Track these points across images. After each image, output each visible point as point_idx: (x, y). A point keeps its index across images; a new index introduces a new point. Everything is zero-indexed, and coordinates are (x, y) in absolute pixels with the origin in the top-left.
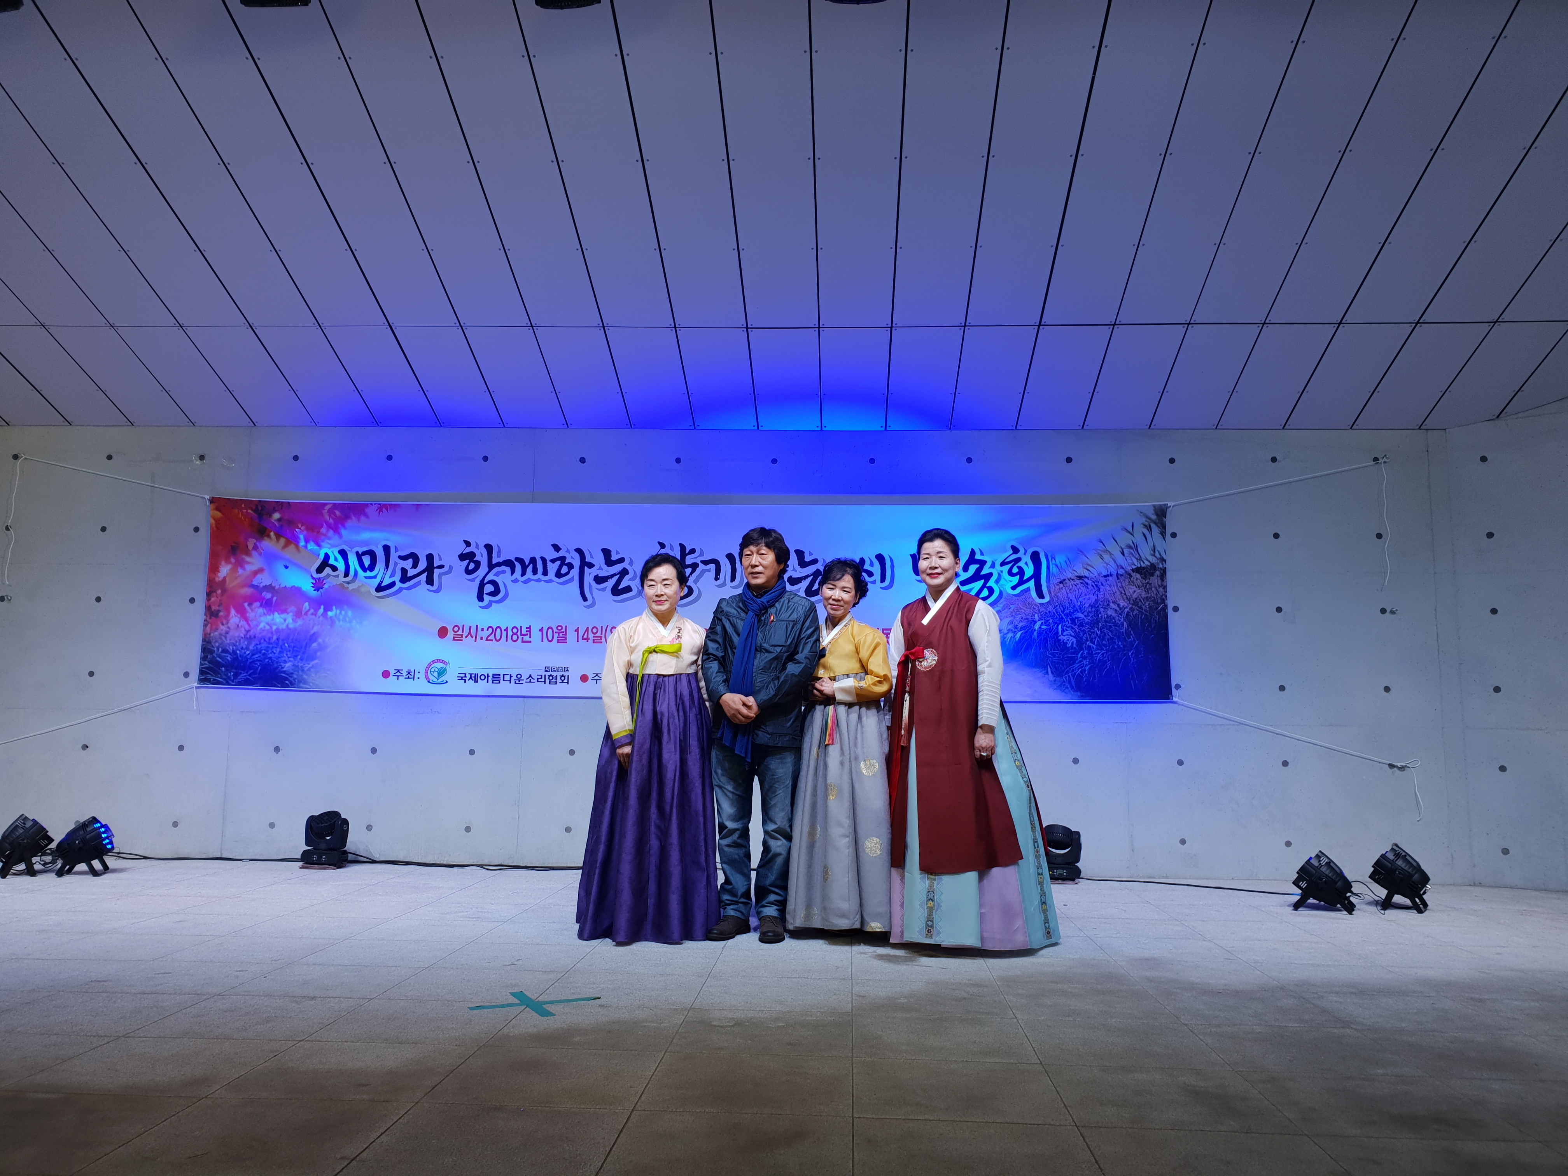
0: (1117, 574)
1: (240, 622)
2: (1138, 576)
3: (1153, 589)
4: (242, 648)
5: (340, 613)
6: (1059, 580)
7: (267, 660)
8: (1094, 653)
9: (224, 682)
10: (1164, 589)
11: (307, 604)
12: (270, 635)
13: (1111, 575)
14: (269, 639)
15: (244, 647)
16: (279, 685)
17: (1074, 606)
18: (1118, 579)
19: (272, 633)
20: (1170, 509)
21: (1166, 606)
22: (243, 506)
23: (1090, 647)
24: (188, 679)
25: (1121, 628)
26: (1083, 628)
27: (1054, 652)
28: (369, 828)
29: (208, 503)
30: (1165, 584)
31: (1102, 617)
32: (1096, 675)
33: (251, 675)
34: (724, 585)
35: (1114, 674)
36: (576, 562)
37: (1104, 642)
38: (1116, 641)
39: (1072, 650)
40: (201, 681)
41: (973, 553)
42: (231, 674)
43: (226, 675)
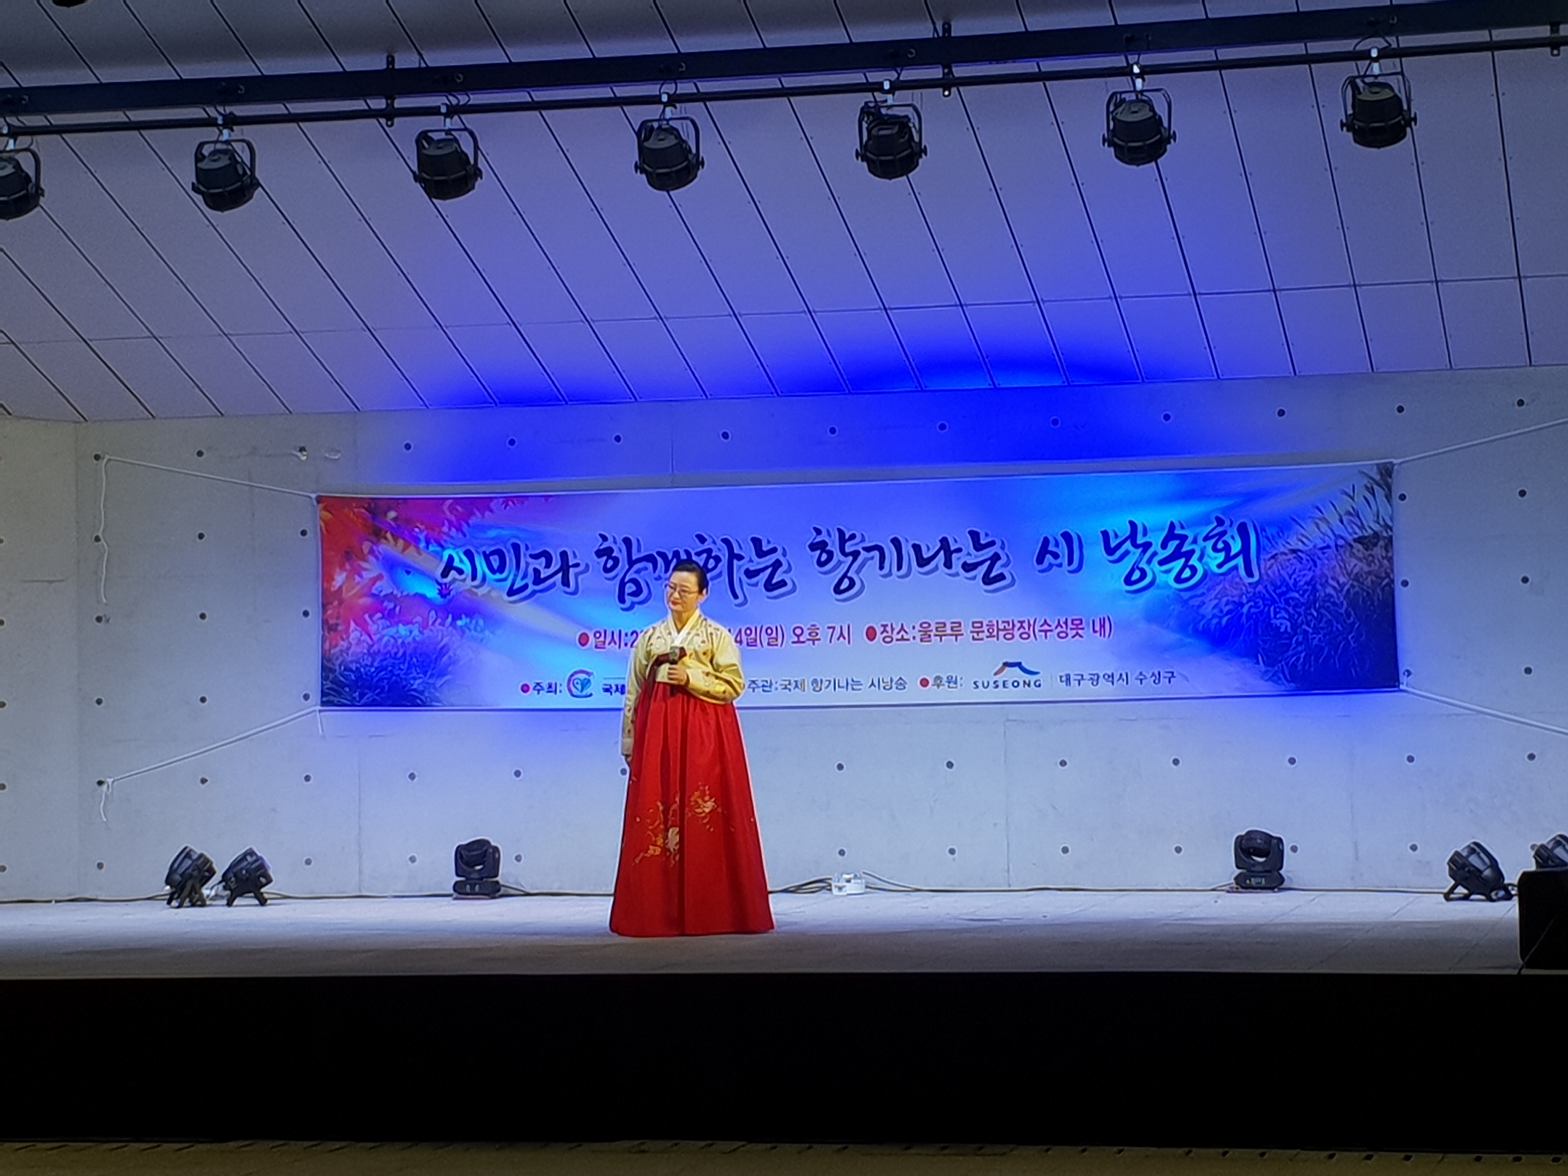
0: (1336, 546)
1: (361, 635)
2: (1360, 547)
3: (1376, 561)
4: (366, 665)
5: (471, 622)
6: (1270, 556)
7: (394, 678)
8: (1310, 637)
9: (349, 703)
10: (1388, 561)
11: (433, 613)
12: (395, 650)
13: (1328, 547)
14: (396, 654)
15: (369, 663)
16: (409, 704)
17: (1288, 584)
18: (1337, 550)
19: (397, 647)
20: (1396, 467)
21: (1392, 581)
22: (354, 505)
23: (1305, 632)
24: (309, 701)
25: (1341, 608)
26: (1298, 610)
27: (1265, 638)
28: (518, 858)
29: (315, 502)
30: (1390, 554)
31: (1319, 596)
32: (1312, 663)
33: (377, 695)
34: (890, 574)
35: (1332, 661)
36: (724, 555)
37: (1321, 625)
38: (1335, 623)
39: (1286, 636)
40: (323, 704)
41: (1172, 526)
42: (356, 695)
43: (351, 696)
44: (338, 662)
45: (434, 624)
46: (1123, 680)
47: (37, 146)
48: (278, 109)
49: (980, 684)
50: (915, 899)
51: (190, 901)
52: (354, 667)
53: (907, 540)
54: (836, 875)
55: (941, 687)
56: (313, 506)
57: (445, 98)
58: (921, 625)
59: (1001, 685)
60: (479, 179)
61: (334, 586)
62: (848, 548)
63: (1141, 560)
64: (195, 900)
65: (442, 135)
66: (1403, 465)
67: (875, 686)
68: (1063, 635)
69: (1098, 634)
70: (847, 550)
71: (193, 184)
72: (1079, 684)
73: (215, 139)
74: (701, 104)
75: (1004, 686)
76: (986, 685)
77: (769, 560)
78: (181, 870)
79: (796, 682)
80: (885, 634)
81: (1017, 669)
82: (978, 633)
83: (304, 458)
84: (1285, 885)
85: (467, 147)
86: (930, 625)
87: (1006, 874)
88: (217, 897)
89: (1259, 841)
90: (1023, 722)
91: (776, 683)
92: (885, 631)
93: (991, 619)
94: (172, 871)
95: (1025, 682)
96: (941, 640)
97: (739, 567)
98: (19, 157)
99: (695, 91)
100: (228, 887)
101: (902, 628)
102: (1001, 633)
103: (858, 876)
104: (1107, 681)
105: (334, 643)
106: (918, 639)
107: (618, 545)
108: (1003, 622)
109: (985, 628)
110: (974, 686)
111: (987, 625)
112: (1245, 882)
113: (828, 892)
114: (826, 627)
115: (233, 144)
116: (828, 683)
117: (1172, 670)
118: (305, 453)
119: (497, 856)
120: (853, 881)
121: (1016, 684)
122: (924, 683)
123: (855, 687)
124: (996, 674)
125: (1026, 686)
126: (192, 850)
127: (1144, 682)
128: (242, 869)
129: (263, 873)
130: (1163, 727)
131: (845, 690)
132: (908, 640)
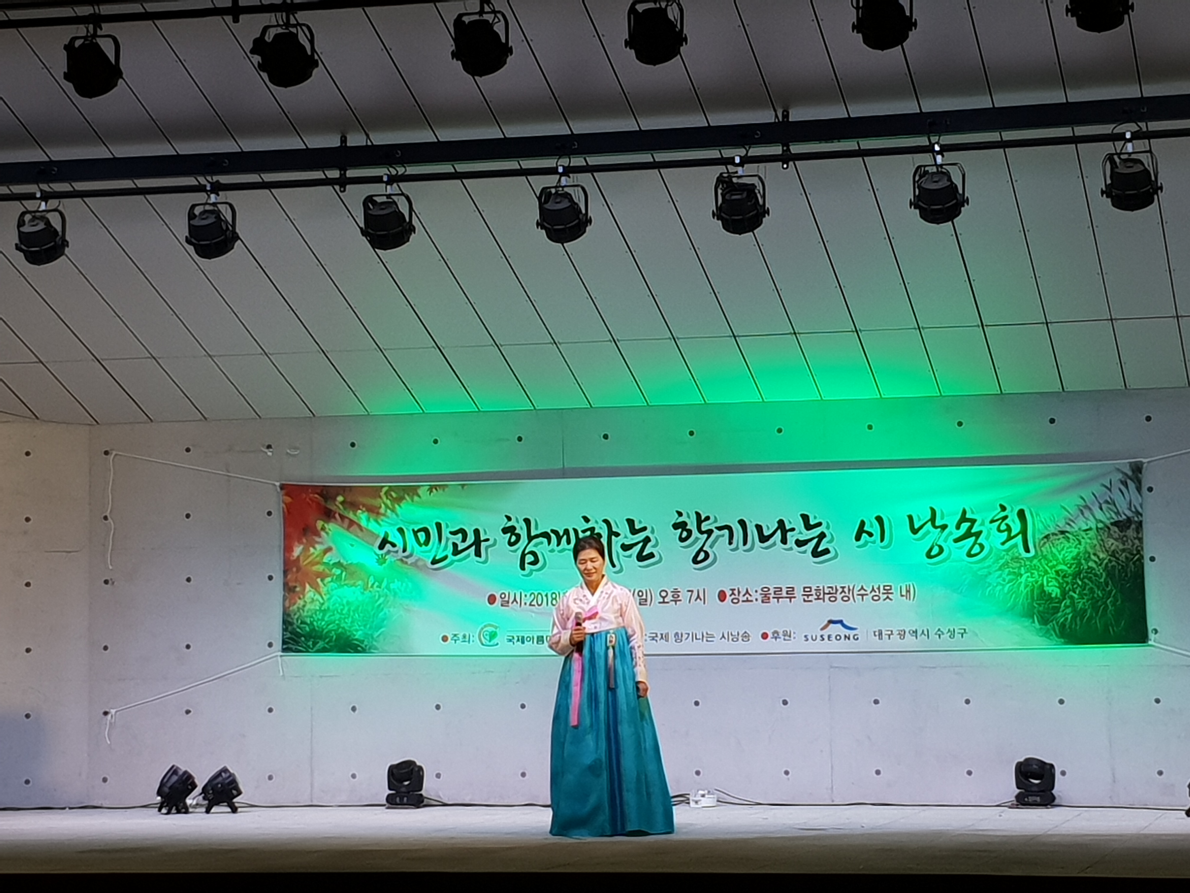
0: (1097, 528)
1: (314, 595)
3: (1129, 541)
5: (402, 585)
6: (1043, 535)
7: (340, 630)
8: (1076, 601)
9: (304, 650)
10: (1139, 540)
11: (372, 578)
15: (320, 618)
16: (352, 651)
17: (1057, 559)
18: (1098, 531)
19: (343, 605)
20: (1145, 465)
21: (1142, 557)
22: (310, 491)
23: (1072, 598)
24: (272, 648)
25: (1100, 578)
26: (1065, 579)
27: (1038, 602)
28: (438, 776)
29: (279, 489)
30: (1140, 536)
31: (1083, 568)
32: (1078, 623)
33: (327, 643)
34: (737, 548)
35: (1093, 622)
36: (604, 532)
37: (1085, 592)
38: (1096, 590)
39: (1057, 600)
40: (284, 650)
41: (964, 512)
42: (310, 643)
43: (306, 644)
44: (296, 617)
45: (372, 586)
46: (925, 635)
47: (64, 208)
48: (253, 178)
49: (809, 638)
50: (757, 811)
51: (177, 809)
52: (308, 620)
53: (751, 522)
54: (693, 791)
55: (778, 640)
56: (278, 492)
57: (386, 170)
58: (762, 590)
59: (826, 638)
60: (413, 233)
61: (293, 556)
62: (705, 527)
63: (939, 538)
64: (180, 808)
65: (384, 199)
66: (1152, 464)
67: (725, 638)
68: (876, 598)
69: (905, 598)
70: (703, 529)
71: (186, 237)
72: (889, 638)
73: (204, 201)
74: (590, 175)
75: (829, 640)
76: (814, 638)
77: (640, 536)
78: (169, 785)
79: (662, 635)
80: (733, 597)
81: (839, 625)
82: (808, 596)
83: (270, 454)
84: (1056, 802)
85: (404, 209)
86: (769, 590)
87: (830, 791)
88: (197, 804)
89: (1035, 766)
90: (845, 668)
92: (733, 594)
93: (817, 585)
94: (162, 785)
95: (845, 636)
96: (778, 601)
97: (617, 542)
98: (49, 216)
99: (585, 164)
100: (206, 798)
101: (747, 592)
102: (827, 597)
103: (711, 792)
104: (913, 636)
105: (292, 602)
106: (760, 600)
107: (520, 524)
108: (829, 588)
109: (813, 592)
110: (805, 639)
111: (816, 590)
112: (1024, 801)
113: (687, 805)
114: (686, 591)
115: (219, 206)
116: (687, 635)
117: (964, 627)
118: (271, 450)
119: (421, 773)
120: (707, 796)
121: (838, 638)
122: (765, 636)
123: (709, 639)
124: (822, 629)
125: (847, 639)
126: (178, 768)
127: (942, 636)
128: (218, 784)
129: (234, 787)
130: (957, 674)
131: (701, 641)
132: (751, 601)
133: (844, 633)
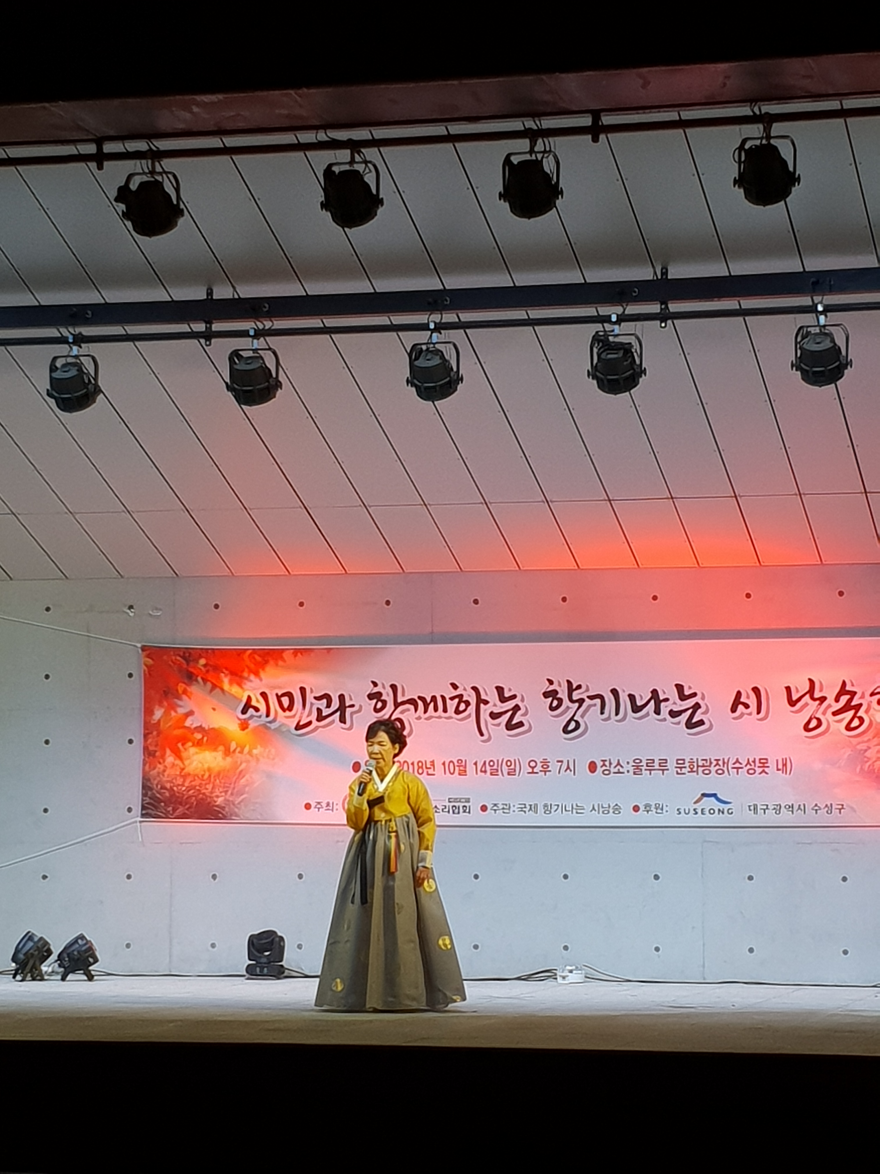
1: (175, 759)
4: (179, 785)
5: (265, 751)
7: (201, 796)
9: (164, 816)
12: (203, 773)
14: (203, 776)
15: (181, 783)
16: (213, 817)
19: (204, 771)
22: (172, 653)
24: (132, 813)
28: (300, 947)
29: (140, 651)
33: (187, 809)
34: (609, 718)
36: (473, 700)
40: (143, 816)
41: (844, 684)
42: (170, 809)
43: (165, 810)
44: (156, 782)
45: (234, 751)
46: (801, 810)
48: (118, 330)
49: (682, 811)
50: (625, 988)
51: (32, 976)
52: (168, 786)
53: (624, 691)
54: (561, 967)
55: (650, 812)
56: (139, 654)
57: (253, 324)
58: (634, 761)
59: (699, 812)
60: (279, 389)
61: (154, 720)
62: (576, 696)
63: (817, 710)
64: (35, 975)
65: (251, 354)
67: (595, 810)
68: (751, 772)
70: (575, 697)
71: (48, 390)
72: (765, 813)
73: (66, 354)
74: (462, 331)
75: (702, 813)
76: (687, 812)
77: (511, 704)
78: (24, 951)
79: (531, 805)
80: (604, 768)
81: (713, 799)
82: (681, 768)
83: (131, 614)
85: (271, 364)
86: (641, 761)
87: (701, 969)
88: (53, 972)
90: (717, 843)
91: (514, 806)
92: (604, 765)
93: (691, 757)
94: (17, 951)
95: (719, 810)
96: (650, 774)
97: (485, 710)
99: (457, 320)
100: (62, 966)
101: (619, 764)
102: (701, 769)
103: (579, 968)
104: (790, 811)
105: (152, 767)
106: (631, 772)
107: (386, 690)
108: (703, 760)
109: (687, 765)
110: (678, 812)
111: (689, 762)
113: (555, 980)
114: (555, 761)
115: (81, 358)
116: (556, 807)
117: (842, 803)
118: (132, 610)
119: (282, 944)
120: (574, 972)
121: (712, 811)
122: (636, 809)
123: (579, 811)
124: (695, 803)
125: (721, 813)
126: (33, 934)
127: (818, 811)
128: (73, 951)
129: (91, 954)
130: (833, 850)
131: (570, 812)
132: (623, 773)
133: (719, 807)
